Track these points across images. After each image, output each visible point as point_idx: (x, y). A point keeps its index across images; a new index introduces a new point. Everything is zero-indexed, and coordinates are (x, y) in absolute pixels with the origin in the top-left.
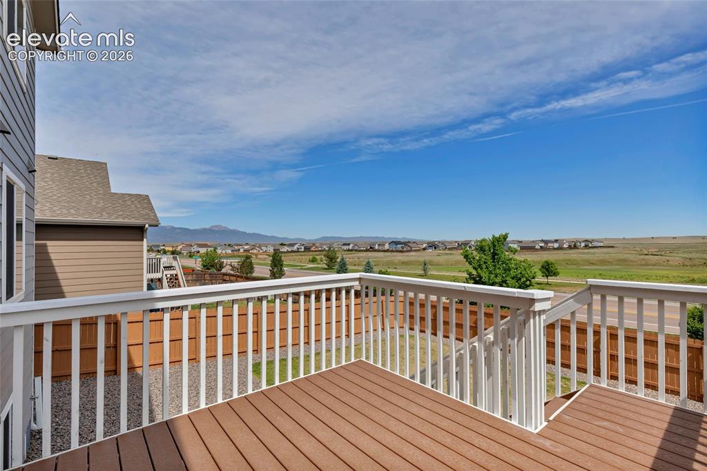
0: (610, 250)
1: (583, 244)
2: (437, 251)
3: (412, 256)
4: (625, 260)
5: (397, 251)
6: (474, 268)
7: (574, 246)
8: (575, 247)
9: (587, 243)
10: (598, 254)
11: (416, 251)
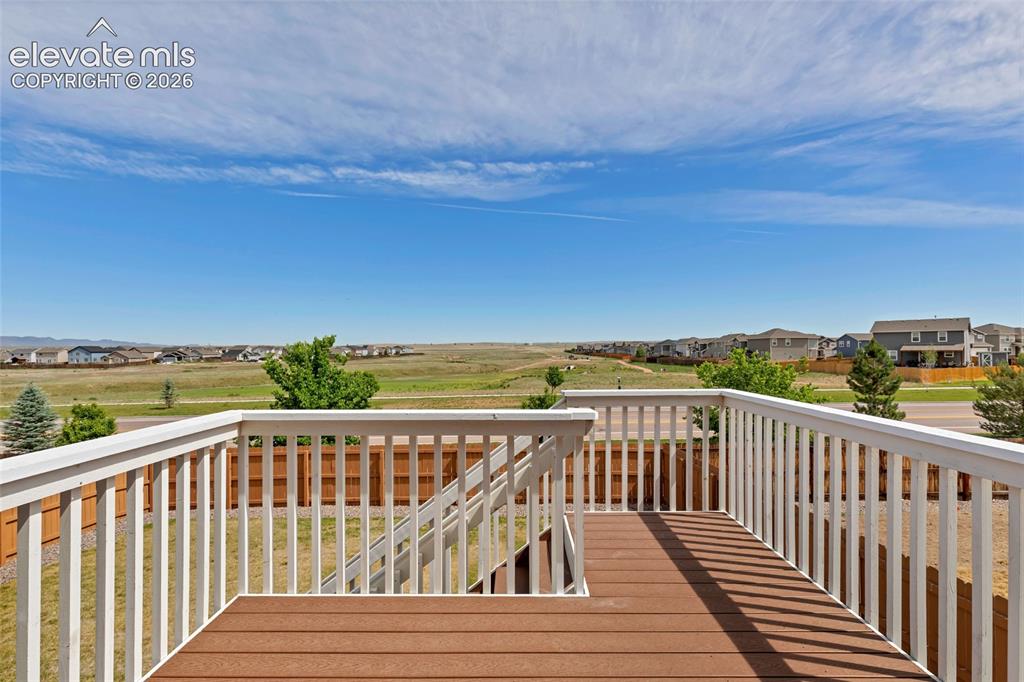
0: (420, 357)
1: (394, 351)
2: (183, 364)
3: (127, 374)
4: (435, 369)
5: (91, 366)
6: (286, 388)
7: (384, 354)
8: (386, 355)
9: (399, 350)
10: (409, 363)
11: (137, 364)
